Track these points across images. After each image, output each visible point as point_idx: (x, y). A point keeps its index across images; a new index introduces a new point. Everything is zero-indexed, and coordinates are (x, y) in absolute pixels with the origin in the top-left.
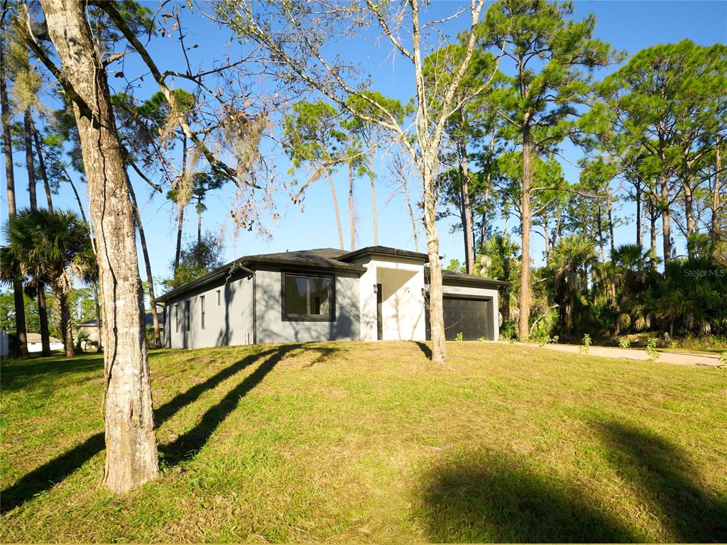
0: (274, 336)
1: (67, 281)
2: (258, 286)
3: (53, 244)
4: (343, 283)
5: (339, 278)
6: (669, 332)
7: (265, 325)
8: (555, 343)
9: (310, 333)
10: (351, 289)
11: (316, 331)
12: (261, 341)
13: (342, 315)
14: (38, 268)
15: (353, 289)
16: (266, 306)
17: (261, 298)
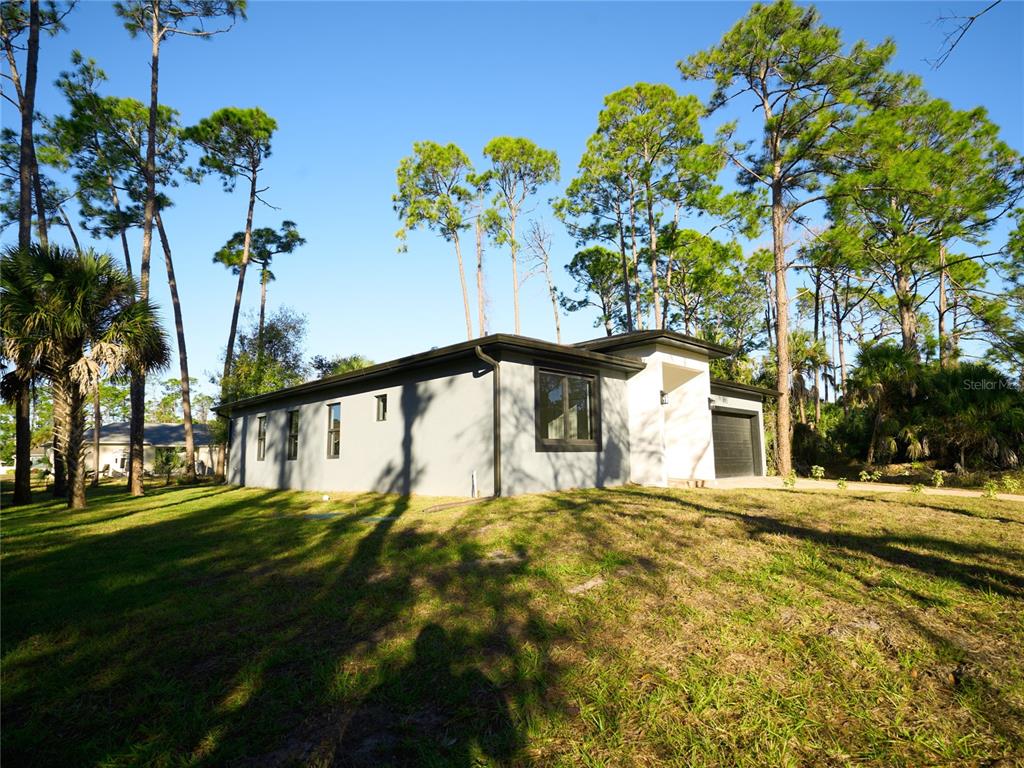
0: (527, 481)
1: (89, 371)
2: (505, 389)
3: (73, 306)
4: (611, 387)
5: (606, 379)
6: (959, 462)
7: (515, 462)
8: (875, 481)
9: (572, 473)
10: (620, 398)
11: (581, 469)
12: (510, 490)
13: (610, 441)
14: (40, 346)
15: (623, 400)
16: (517, 427)
17: (509, 412)
